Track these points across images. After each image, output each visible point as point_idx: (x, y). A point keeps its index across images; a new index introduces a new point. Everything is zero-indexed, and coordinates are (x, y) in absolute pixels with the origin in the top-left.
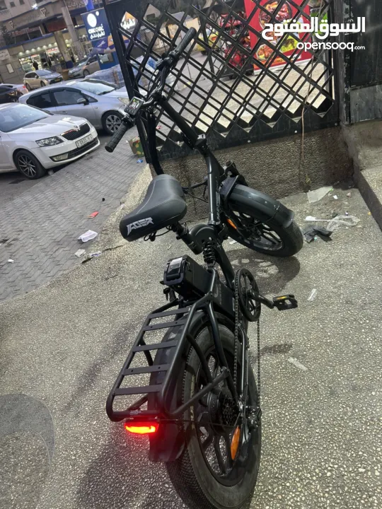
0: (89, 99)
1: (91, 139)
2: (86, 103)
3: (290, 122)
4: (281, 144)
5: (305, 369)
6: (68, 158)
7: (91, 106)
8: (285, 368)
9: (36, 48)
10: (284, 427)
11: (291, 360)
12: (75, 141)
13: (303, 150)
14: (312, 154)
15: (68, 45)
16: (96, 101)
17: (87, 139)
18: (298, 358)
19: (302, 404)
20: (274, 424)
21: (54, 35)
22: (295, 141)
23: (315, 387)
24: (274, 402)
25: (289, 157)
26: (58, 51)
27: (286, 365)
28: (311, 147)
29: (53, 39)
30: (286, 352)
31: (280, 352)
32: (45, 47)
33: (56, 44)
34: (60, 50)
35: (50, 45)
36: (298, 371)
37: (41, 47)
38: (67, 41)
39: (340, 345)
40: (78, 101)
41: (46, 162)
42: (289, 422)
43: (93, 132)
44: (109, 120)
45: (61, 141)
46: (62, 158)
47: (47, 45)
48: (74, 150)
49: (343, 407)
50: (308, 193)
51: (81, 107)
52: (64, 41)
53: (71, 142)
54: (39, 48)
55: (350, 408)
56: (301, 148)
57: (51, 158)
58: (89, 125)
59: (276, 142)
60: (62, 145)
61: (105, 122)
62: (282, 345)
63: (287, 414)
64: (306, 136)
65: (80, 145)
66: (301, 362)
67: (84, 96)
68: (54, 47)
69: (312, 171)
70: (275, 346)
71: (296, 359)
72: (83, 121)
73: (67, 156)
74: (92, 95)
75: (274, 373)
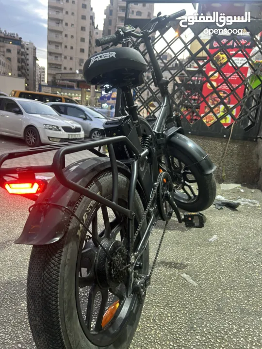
0: (88, 117)
1: (79, 137)
2: (85, 119)
3: (222, 128)
4: (211, 142)
5: (196, 284)
6: (60, 142)
7: (87, 122)
8: (177, 280)
9: (68, 93)
10: (164, 326)
11: (184, 275)
12: (68, 133)
13: (226, 151)
14: (232, 156)
15: (87, 99)
16: (91, 120)
17: (76, 136)
18: (191, 276)
19: (187, 311)
20: (154, 320)
21: (81, 90)
22: (222, 143)
23: (203, 301)
24: (159, 303)
25: (215, 153)
26: (80, 99)
27: (178, 278)
28: (232, 150)
29: (80, 92)
30: (180, 269)
31: (175, 268)
32: (73, 95)
33: (80, 95)
34: (81, 99)
35: (77, 95)
36: (188, 285)
37: (71, 94)
38: (87, 96)
39: (233, 276)
40: (81, 116)
41: (44, 138)
42: (169, 322)
43: (82, 134)
44: (95, 134)
45: (60, 130)
46: (55, 140)
47: (75, 94)
48: (65, 139)
49: (229, 324)
50: (221, 184)
51: (81, 120)
52: (86, 95)
53: (66, 133)
54: (69, 94)
55: (236, 326)
56: (225, 149)
57: (49, 137)
58: (82, 129)
59: (209, 140)
60: (59, 132)
61: (92, 133)
62: (178, 263)
63: (169, 315)
64: (231, 142)
65: (70, 137)
66: (193, 279)
67: (86, 115)
68: (78, 97)
69: (229, 169)
70: (171, 263)
71: (189, 276)
72: (79, 126)
73: (59, 140)
74: (90, 116)
75: (165, 281)
